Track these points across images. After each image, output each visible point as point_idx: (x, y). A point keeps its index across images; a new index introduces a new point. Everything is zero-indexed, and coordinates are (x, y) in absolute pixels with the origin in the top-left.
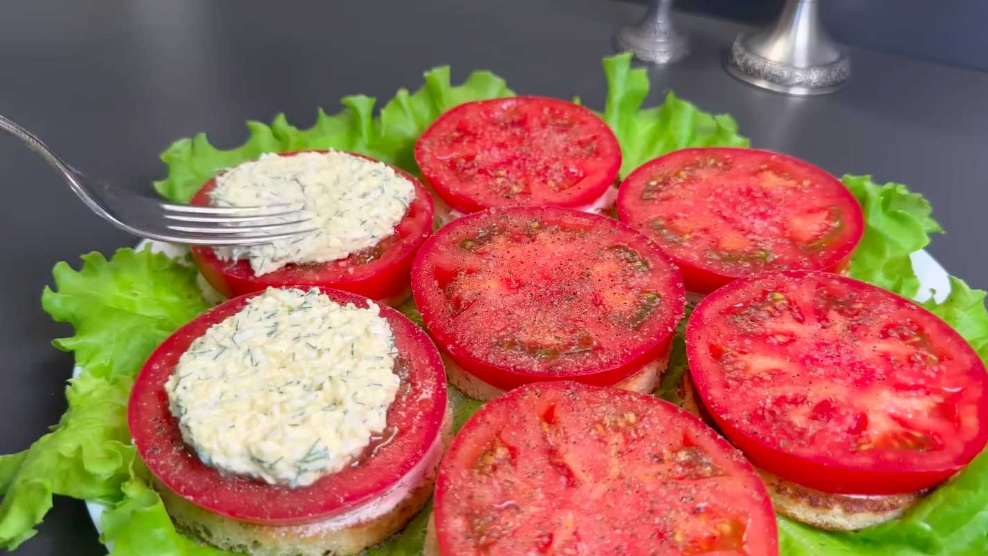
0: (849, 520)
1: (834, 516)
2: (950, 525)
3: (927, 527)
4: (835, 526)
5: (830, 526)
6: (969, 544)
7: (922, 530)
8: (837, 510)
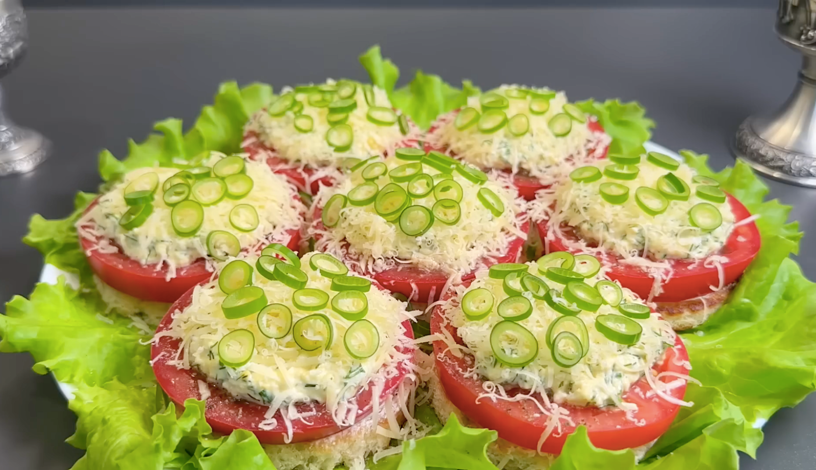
0: (695, 319)
1: (685, 318)
2: (760, 296)
3: (747, 300)
4: (686, 325)
5: (683, 327)
6: (773, 306)
7: (744, 303)
8: (686, 313)
